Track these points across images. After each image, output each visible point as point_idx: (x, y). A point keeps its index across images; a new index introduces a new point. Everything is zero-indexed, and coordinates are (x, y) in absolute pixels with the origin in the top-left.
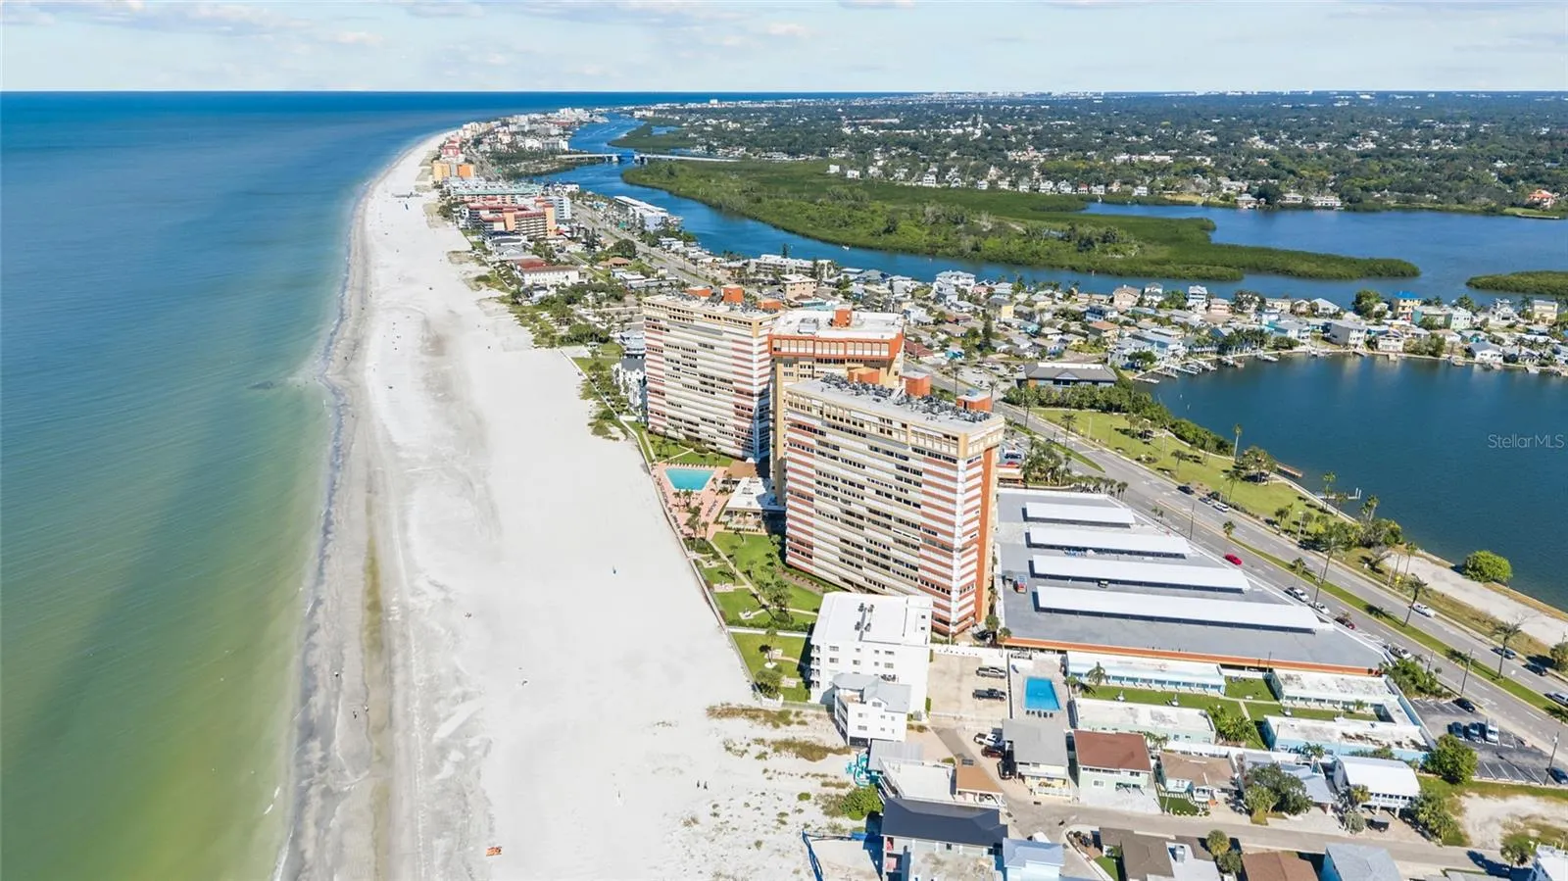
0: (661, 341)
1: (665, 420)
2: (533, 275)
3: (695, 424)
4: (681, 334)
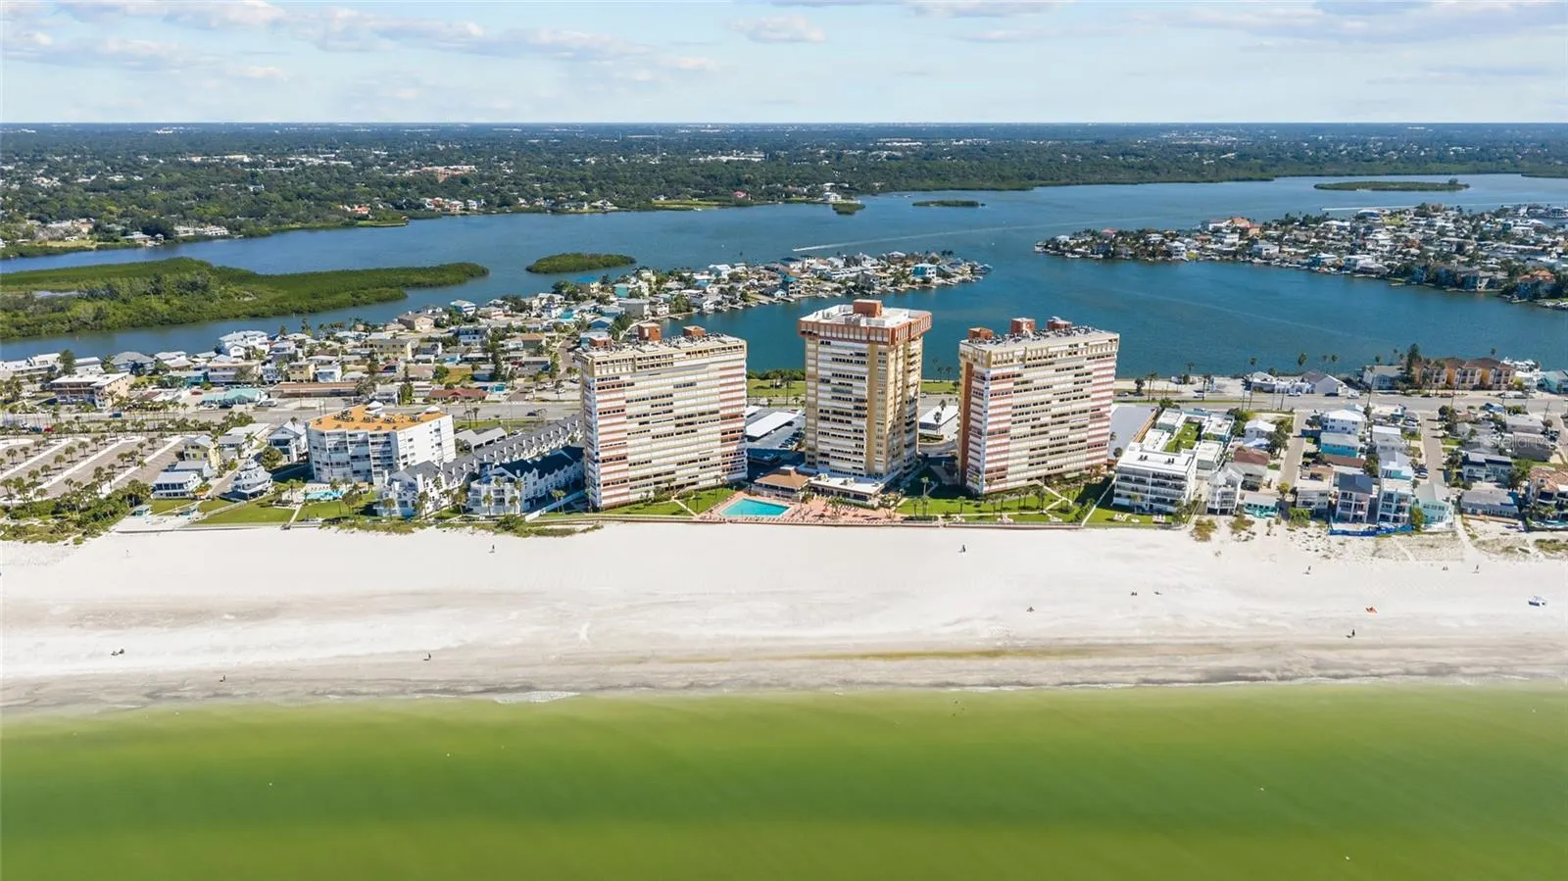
0: (622, 399)
1: (626, 487)
3: (668, 473)
4: (651, 383)
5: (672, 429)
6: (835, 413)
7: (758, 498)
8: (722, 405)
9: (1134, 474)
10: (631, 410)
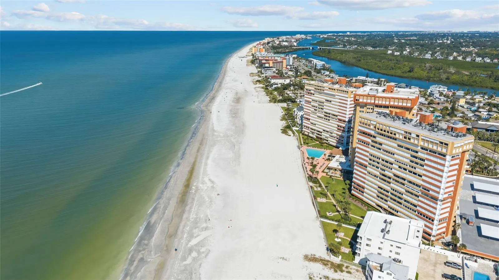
0: (311, 99)
1: (309, 130)
2: (274, 80)
3: (320, 132)
4: (319, 96)
5: (323, 116)
8: (338, 114)
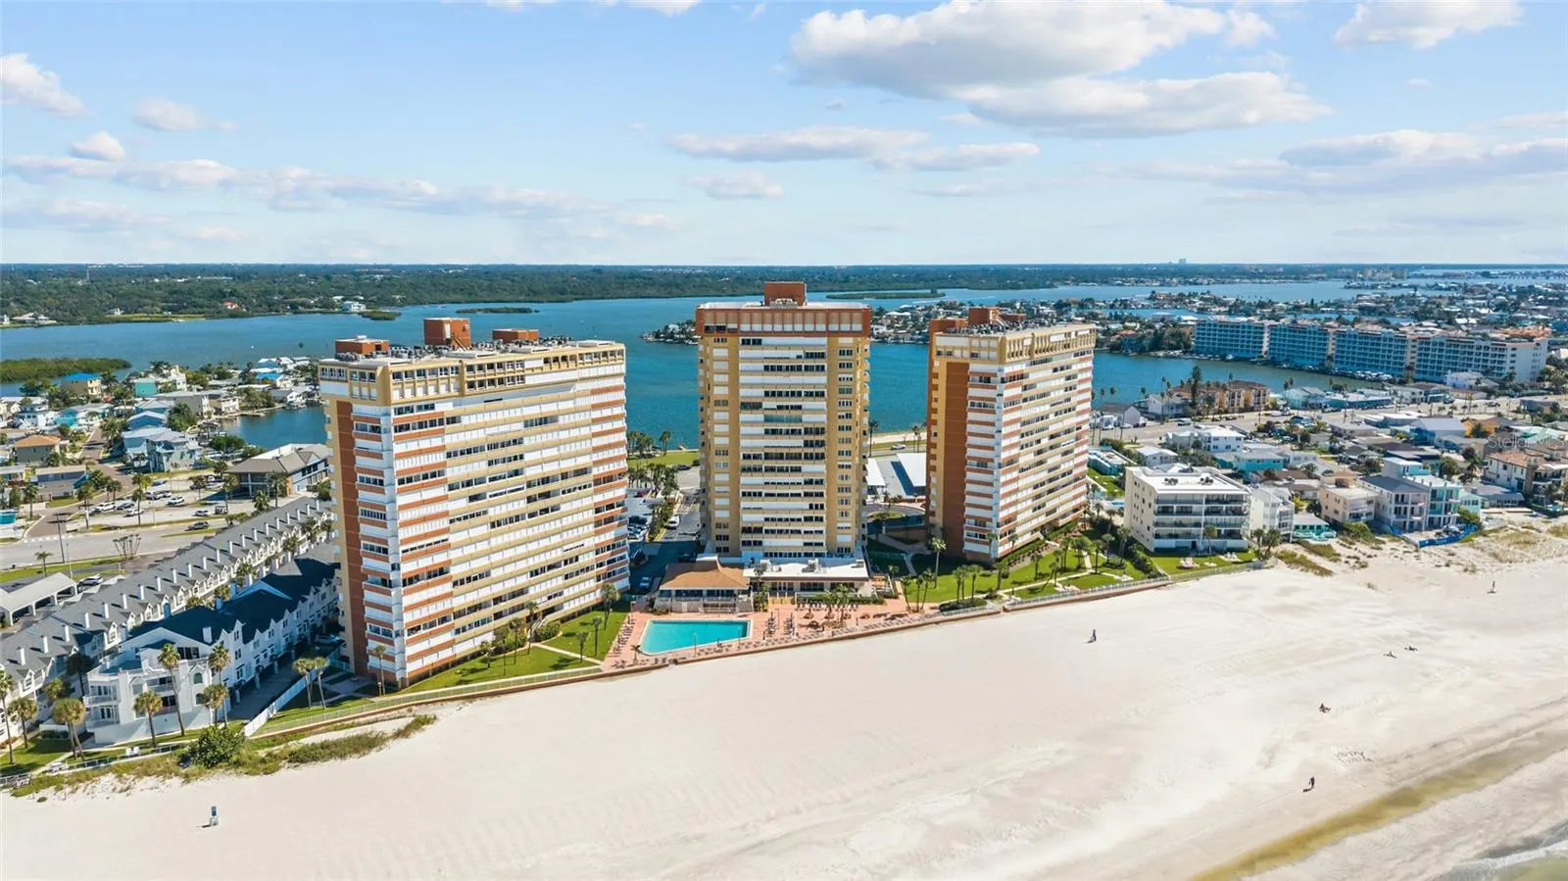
0: (440, 450)
3: (514, 595)
4: (487, 417)
5: (521, 506)
6: (768, 457)
7: (673, 617)
8: (596, 457)
9: (1175, 502)
10: (456, 471)
